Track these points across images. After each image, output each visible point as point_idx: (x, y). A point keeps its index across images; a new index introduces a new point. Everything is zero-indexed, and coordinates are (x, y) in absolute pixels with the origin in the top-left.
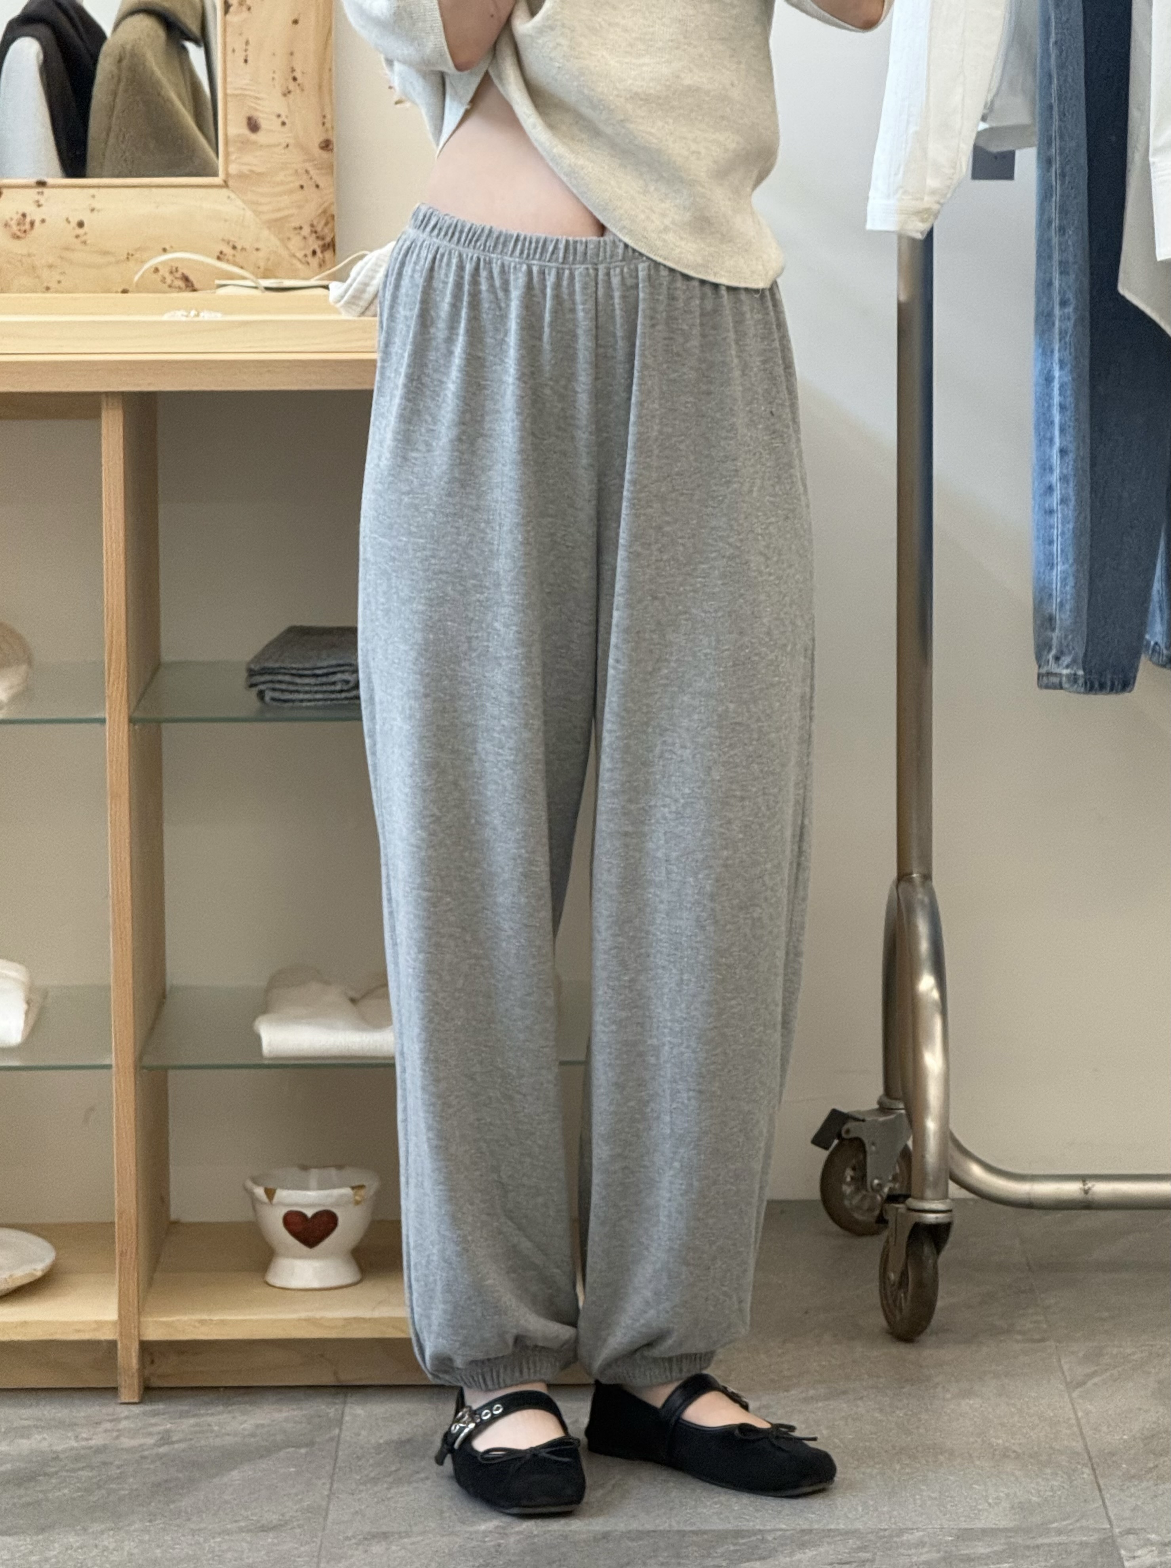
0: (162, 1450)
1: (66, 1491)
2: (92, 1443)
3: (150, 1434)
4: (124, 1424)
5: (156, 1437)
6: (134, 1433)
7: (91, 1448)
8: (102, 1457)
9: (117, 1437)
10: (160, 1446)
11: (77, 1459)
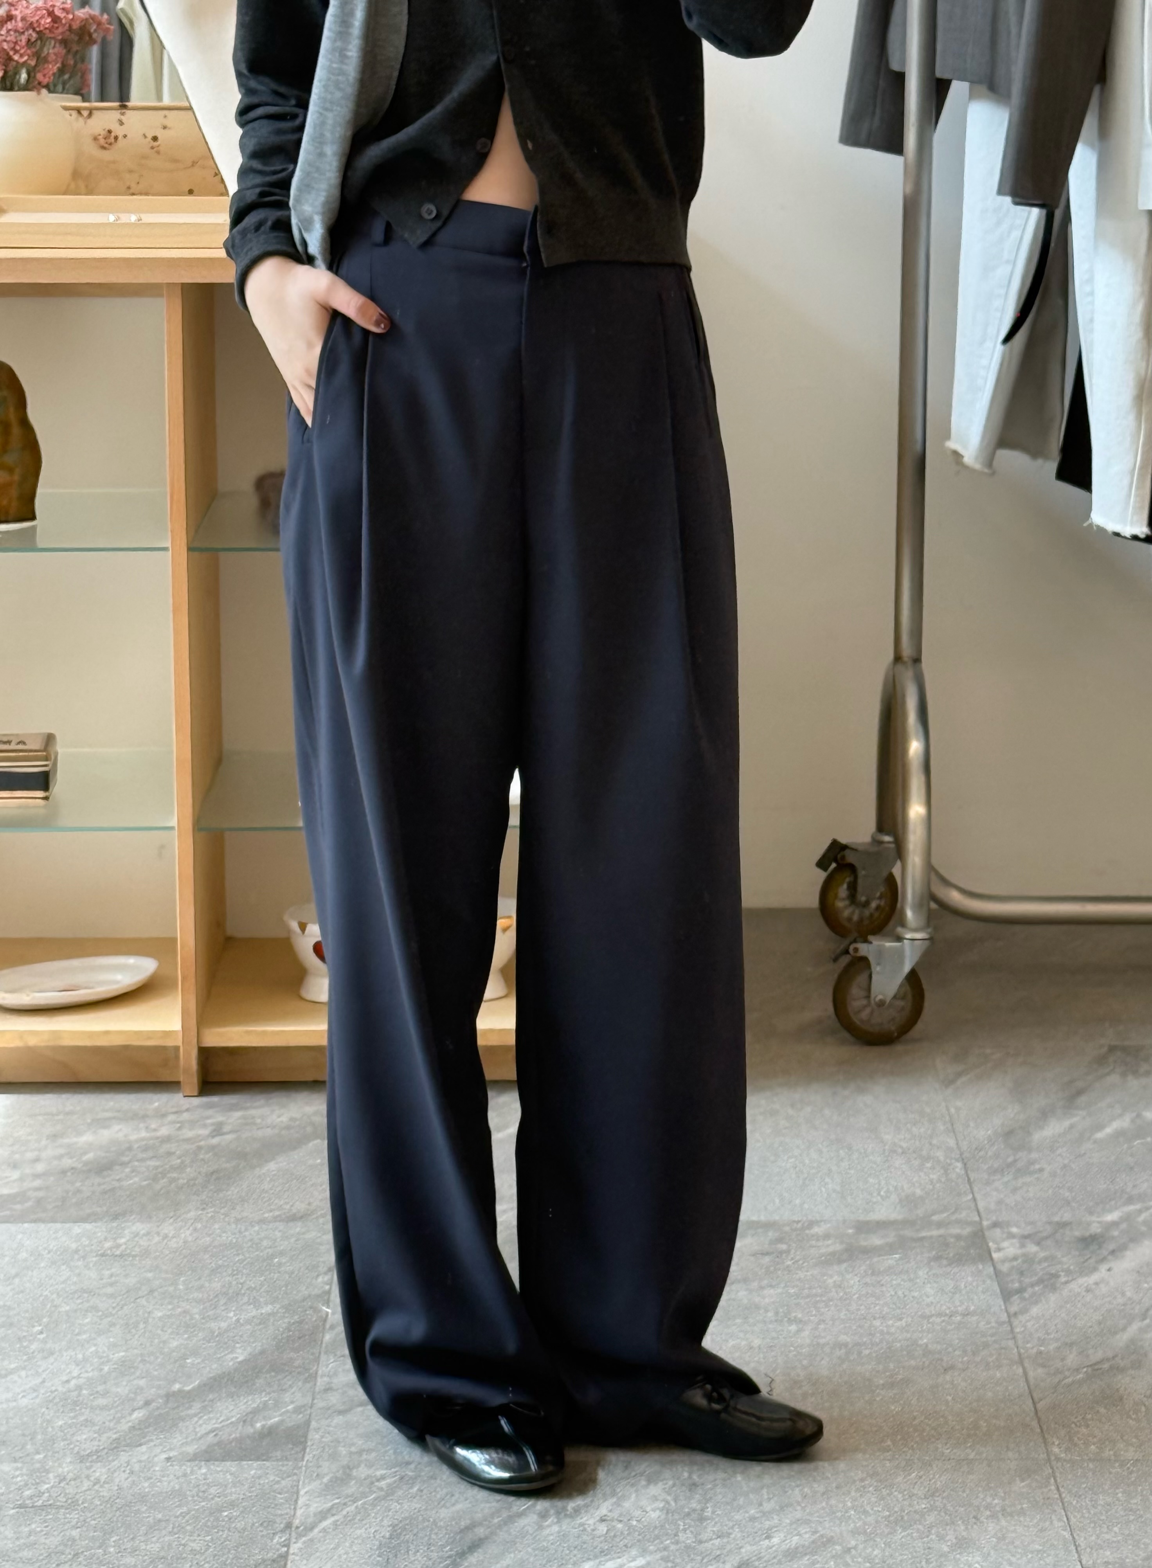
0: (215, 1141)
1: (136, 1179)
2: (159, 1134)
3: (205, 1126)
4: (186, 1116)
5: (211, 1128)
6: (193, 1124)
7: (157, 1138)
8: (166, 1147)
9: (179, 1129)
10: (213, 1137)
11: (146, 1149)
